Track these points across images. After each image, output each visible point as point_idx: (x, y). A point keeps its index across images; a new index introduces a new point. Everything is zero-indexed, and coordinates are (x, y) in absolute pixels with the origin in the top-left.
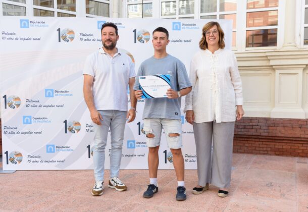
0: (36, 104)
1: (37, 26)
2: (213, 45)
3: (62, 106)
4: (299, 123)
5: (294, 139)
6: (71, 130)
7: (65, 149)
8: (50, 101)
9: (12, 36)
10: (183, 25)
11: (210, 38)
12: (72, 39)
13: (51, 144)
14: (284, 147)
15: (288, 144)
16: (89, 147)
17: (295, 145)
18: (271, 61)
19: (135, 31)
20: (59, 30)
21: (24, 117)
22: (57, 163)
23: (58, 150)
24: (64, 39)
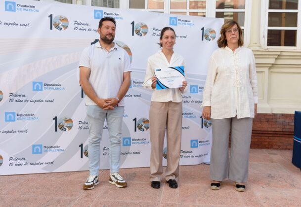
0: (21, 98)
1: (26, 10)
2: (234, 44)
3: (52, 101)
4: (266, 117)
5: (261, 132)
6: (62, 128)
7: (54, 149)
8: (38, 95)
10: (179, 20)
12: (66, 27)
13: (39, 144)
16: (81, 146)
19: (133, 23)
20: (51, 16)
21: (6, 114)
22: (44, 165)
23: (47, 151)
24: (57, 27)
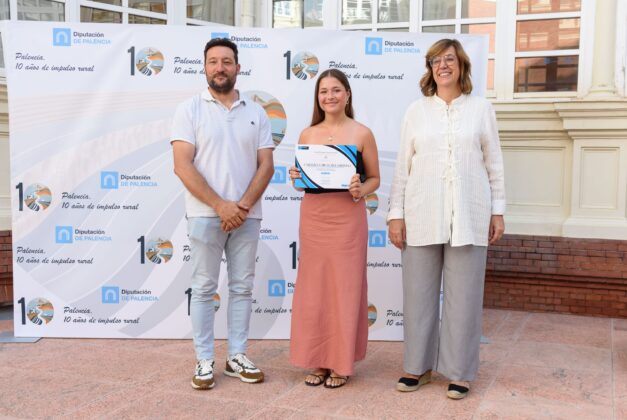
0: (82, 202)
1: (88, 41)
2: (446, 86)
3: (135, 208)
5: (608, 281)
6: (154, 258)
7: (140, 296)
8: (109, 197)
9: (37, 63)
10: (387, 43)
11: (440, 71)
12: (159, 69)
13: (112, 285)
14: (588, 297)
15: (596, 292)
17: (612, 293)
18: (565, 122)
19: (288, 55)
20: (132, 50)
21: (58, 229)
22: (123, 324)
23: (127, 299)
24: (143, 69)
